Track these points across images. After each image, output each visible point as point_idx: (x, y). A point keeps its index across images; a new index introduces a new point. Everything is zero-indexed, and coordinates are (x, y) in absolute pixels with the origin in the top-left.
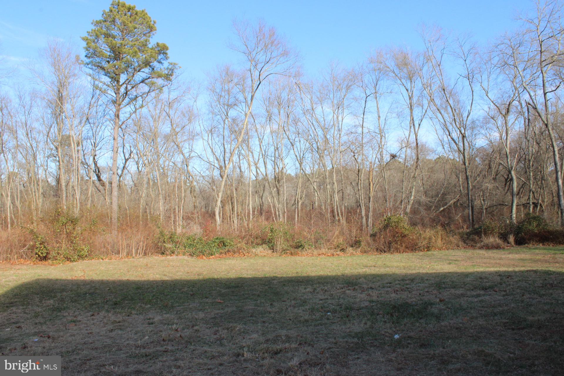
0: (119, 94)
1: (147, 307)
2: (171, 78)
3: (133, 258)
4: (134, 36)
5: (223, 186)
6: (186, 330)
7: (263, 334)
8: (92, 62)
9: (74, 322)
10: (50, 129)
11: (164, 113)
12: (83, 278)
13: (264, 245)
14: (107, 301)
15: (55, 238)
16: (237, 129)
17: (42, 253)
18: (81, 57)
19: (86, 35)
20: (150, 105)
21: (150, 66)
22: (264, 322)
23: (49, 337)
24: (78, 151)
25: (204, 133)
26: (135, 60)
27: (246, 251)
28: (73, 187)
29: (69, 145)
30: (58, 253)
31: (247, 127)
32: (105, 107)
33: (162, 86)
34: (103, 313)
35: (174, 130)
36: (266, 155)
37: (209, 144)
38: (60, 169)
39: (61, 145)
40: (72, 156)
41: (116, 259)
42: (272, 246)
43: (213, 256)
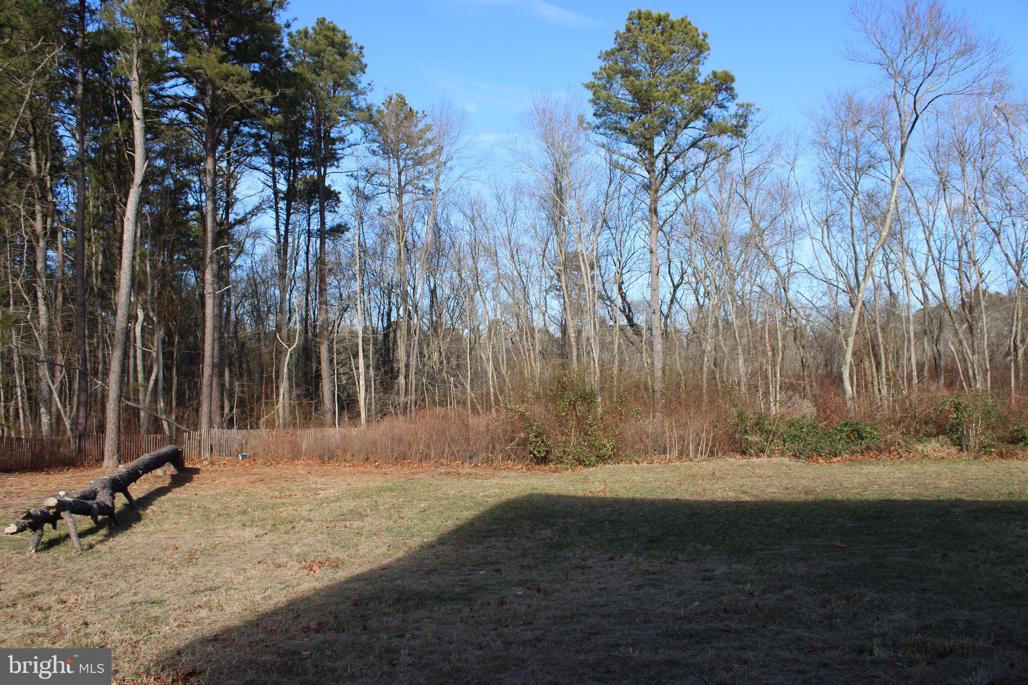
0: (654, 171)
1: (705, 549)
2: (744, 131)
3: (691, 460)
4: (672, 65)
5: (854, 325)
6: (768, 596)
7: (919, 614)
8: (605, 122)
9: (581, 568)
10: (547, 245)
11: (737, 198)
12: (602, 495)
13: (941, 437)
14: (638, 536)
15: (559, 426)
16: (877, 213)
17: (539, 452)
18: (586, 117)
19: (591, 79)
20: (711, 184)
21: (704, 116)
22: (923, 590)
23: (539, 591)
24: (592, 278)
25: (813, 226)
26: (676, 109)
27: (904, 448)
28: (588, 339)
29: (578, 268)
30: (565, 452)
31: (897, 208)
32: (632, 197)
33: (728, 148)
34: (629, 556)
35: (757, 226)
36: (942, 258)
37: (825, 247)
38: (565, 309)
39: (565, 268)
40: (583, 285)
41: (660, 463)
42: (958, 438)
43: (839, 459)
